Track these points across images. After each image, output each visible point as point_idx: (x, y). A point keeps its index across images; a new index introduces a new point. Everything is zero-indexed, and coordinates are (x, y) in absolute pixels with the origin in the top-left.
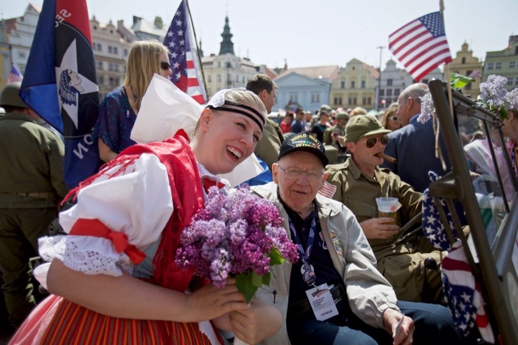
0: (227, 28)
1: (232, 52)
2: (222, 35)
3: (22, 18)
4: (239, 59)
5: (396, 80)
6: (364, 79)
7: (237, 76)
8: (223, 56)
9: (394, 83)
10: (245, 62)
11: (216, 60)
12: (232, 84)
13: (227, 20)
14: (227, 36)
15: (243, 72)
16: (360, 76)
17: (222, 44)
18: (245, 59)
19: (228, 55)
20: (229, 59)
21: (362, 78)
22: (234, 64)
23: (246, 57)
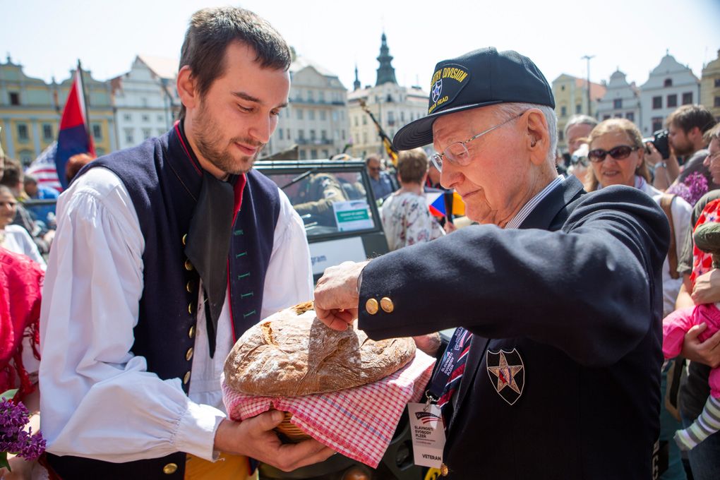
0: (384, 49)
1: (393, 81)
2: (378, 59)
3: (127, 75)
4: (404, 89)
5: (627, 99)
6: (579, 102)
7: (402, 113)
8: (380, 88)
9: (625, 104)
10: (414, 92)
11: (371, 93)
12: (396, 124)
13: (384, 38)
14: (385, 59)
15: (410, 106)
16: (573, 97)
17: (378, 71)
18: (413, 87)
19: (388, 85)
20: (389, 90)
21: (576, 100)
22: (396, 97)
23: (415, 85)
